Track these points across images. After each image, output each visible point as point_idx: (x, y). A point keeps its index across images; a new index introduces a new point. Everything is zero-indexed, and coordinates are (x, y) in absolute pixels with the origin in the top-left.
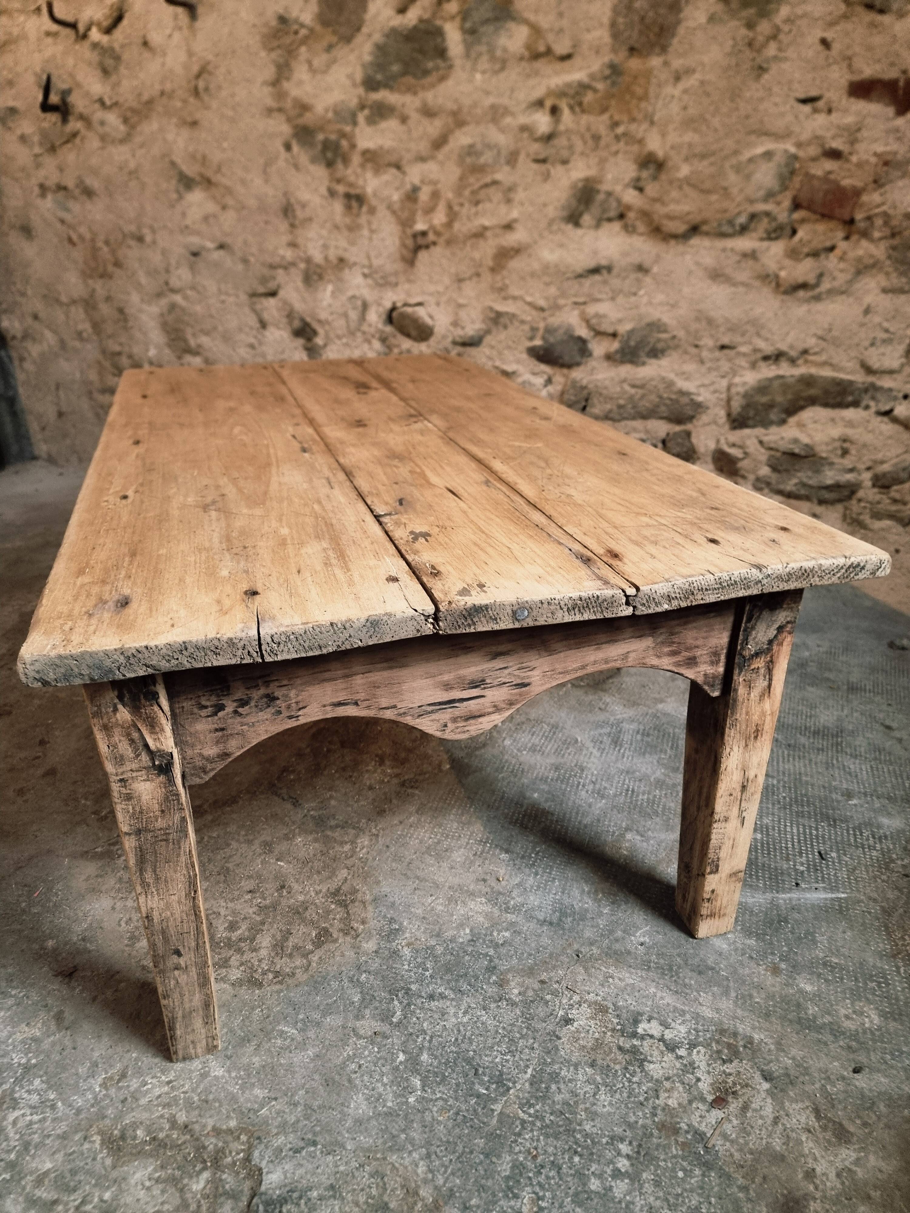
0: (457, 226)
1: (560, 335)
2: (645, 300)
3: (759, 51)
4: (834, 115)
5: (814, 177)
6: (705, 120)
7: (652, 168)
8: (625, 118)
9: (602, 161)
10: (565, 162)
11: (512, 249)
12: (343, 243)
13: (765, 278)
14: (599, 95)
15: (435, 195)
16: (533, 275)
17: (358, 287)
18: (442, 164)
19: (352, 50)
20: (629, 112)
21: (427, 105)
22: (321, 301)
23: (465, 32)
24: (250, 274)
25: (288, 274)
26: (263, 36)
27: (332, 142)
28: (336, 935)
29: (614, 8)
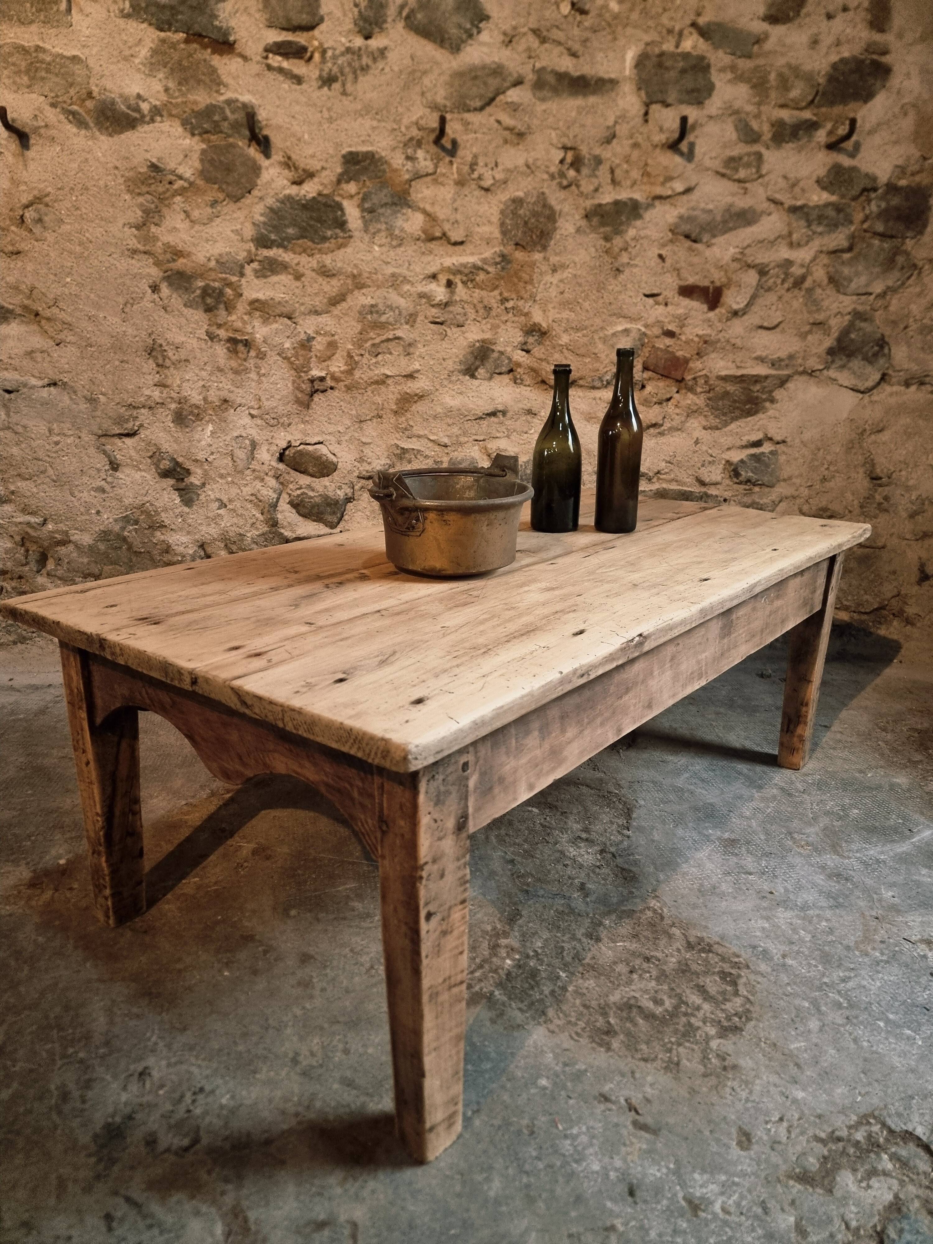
0: (357, 374)
3: (615, 258)
4: (670, 308)
5: (658, 349)
6: (578, 303)
7: (536, 336)
8: (514, 296)
9: (494, 327)
10: (460, 326)
11: (416, 395)
12: (229, 386)
14: (490, 276)
15: (332, 345)
16: (435, 417)
17: (244, 427)
18: (340, 318)
19: (240, 209)
20: (518, 292)
21: (324, 266)
22: (199, 441)
23: (363, 210)
24: (99, 413)
25: (153, 415)
26: (128, 180)
27: (214, 289)
28: (733, 971)
29: (502, 212)
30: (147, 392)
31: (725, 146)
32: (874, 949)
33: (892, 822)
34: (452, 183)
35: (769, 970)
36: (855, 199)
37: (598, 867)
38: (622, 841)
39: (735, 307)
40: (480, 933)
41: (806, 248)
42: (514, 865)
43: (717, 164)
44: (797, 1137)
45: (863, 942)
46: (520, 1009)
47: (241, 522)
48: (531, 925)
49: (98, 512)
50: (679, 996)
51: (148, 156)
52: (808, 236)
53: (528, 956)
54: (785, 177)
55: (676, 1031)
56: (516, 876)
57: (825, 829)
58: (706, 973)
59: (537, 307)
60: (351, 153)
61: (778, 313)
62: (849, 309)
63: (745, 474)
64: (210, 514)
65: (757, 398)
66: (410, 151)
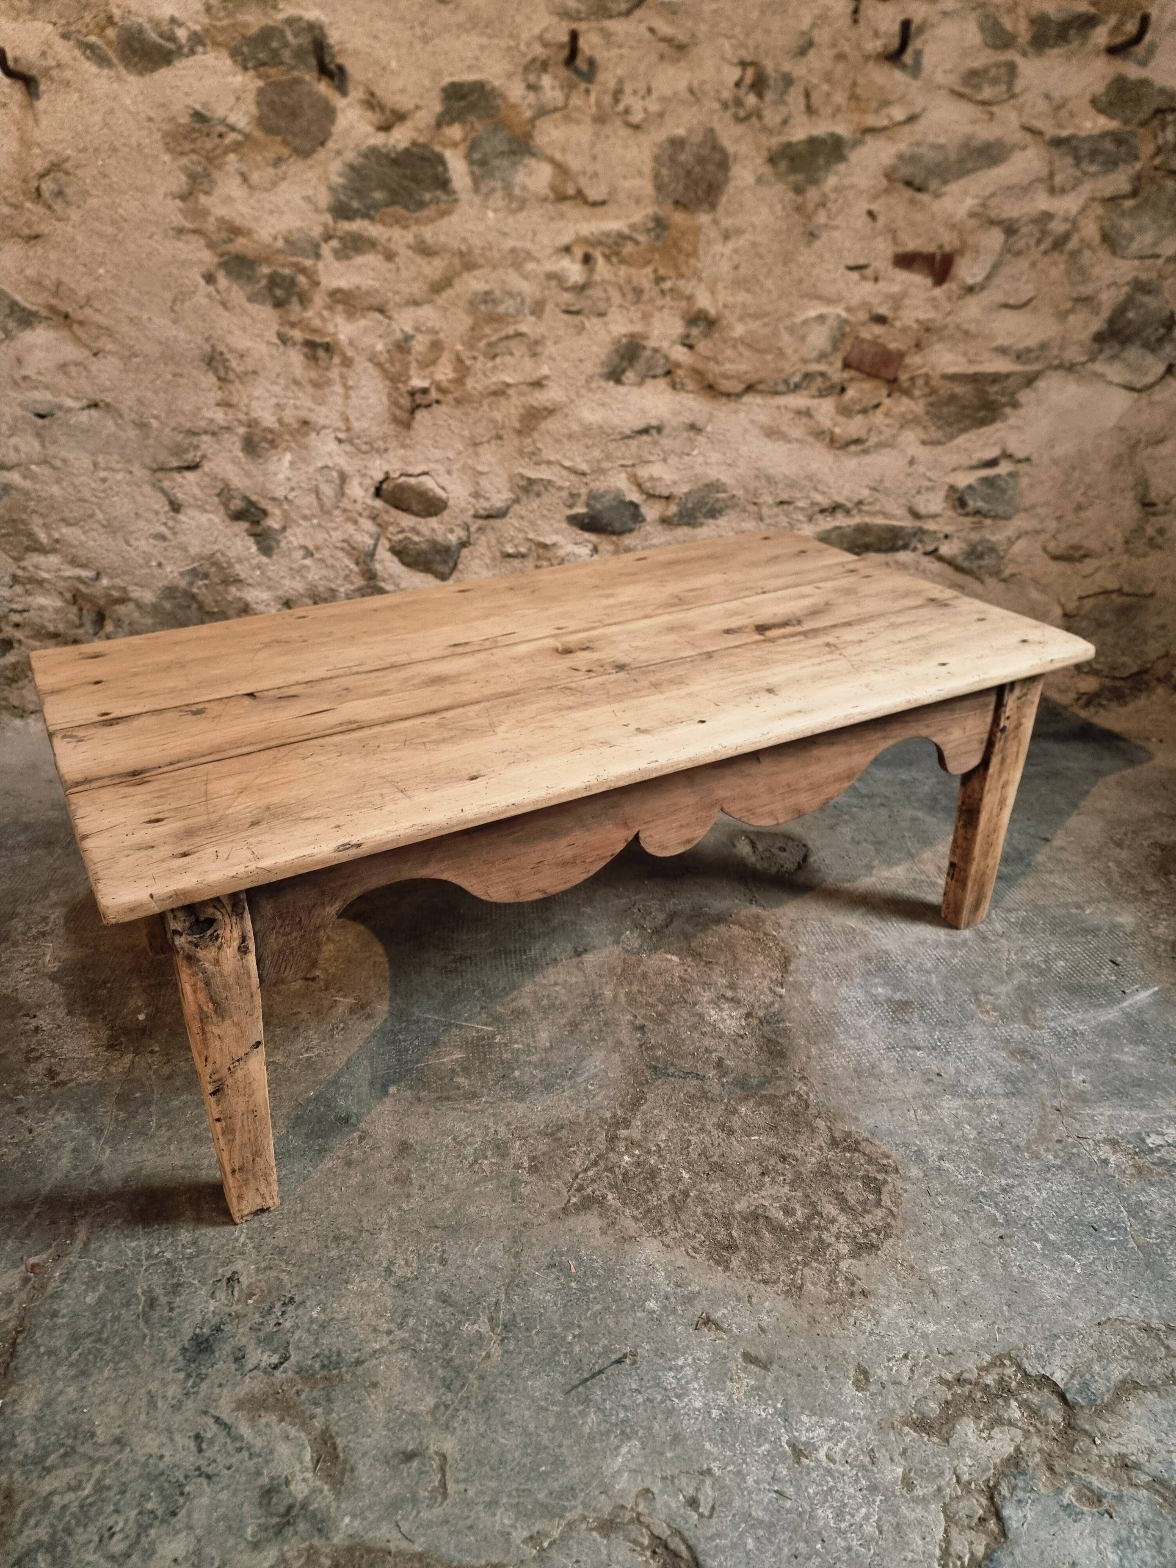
0: (470, 383)
1: (607, 501)
2: (700, 459)
3: (809, 218)
4: (881, 285)
5: (863, 341)
6: (758, 281)
7: (702, 326)
8: (672, 273)
10: (601, 315)
11: (545, 409)
12: (310, 404)
13: (819, 434)
14: (642, 247)
15: (436, 346)
16: (571, 436)
17: (330, 455)
18: (445, 309)
19: (311, 167)
20: (676, 267)
21: (423, 242)
22: (275, 474)
23: (471, 162)
24: (151, 442)
25: (218, 442)
26: (166, 135)
27: (284, 278)
28: (880, 1177)
29: (656, 159)
30: (209, 414)
31: (965, 53)
32: (1047, 1150)
33: (1102, 980)
34: (588, 120)
35: (921, 1174)
36: (1143, 124)
37: (741, 1037)
38: (772, 1003)
39: (970, 281)
40: (597, 1121)
41: (1072, 195)
42: (644, 1033)
43: (953, 80)
44: (920, 1377)
45: (1036, 1141)
46: (633, 1217)
47: (332, 574)
48: (656, 1111)
49: (160, 565)
50: (813, 1205)
51: (189, 101)
52: (1075, 178)
53: (649, 1152)
54: (1047, 97)
55: (804, 1248)
56: (644, 1047)
57: (1020, 987)
58: (848, 1177)
59: (703, 286)
60: (453, 85)
61: (1030, 286)
62: (1129, 278)
63: (973, 504)
64: (295, 566)
65: (994, 402)
66: (532, 78)
